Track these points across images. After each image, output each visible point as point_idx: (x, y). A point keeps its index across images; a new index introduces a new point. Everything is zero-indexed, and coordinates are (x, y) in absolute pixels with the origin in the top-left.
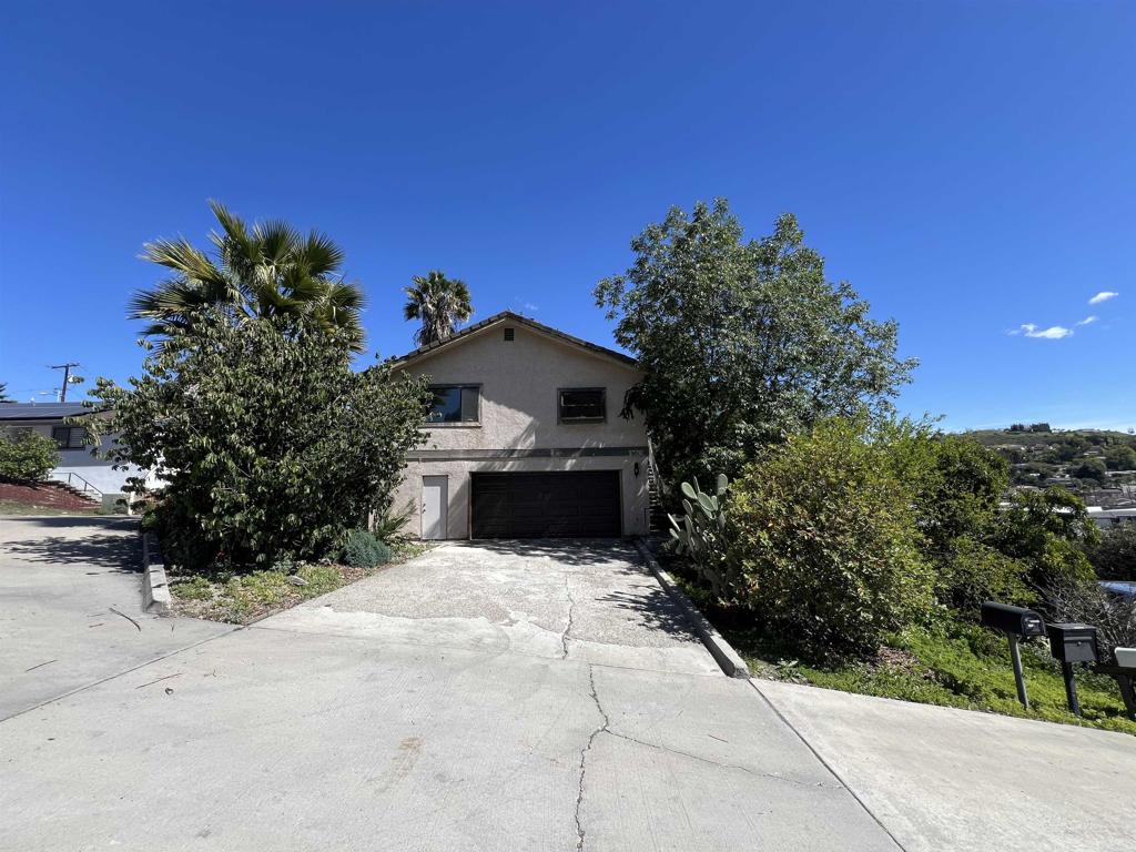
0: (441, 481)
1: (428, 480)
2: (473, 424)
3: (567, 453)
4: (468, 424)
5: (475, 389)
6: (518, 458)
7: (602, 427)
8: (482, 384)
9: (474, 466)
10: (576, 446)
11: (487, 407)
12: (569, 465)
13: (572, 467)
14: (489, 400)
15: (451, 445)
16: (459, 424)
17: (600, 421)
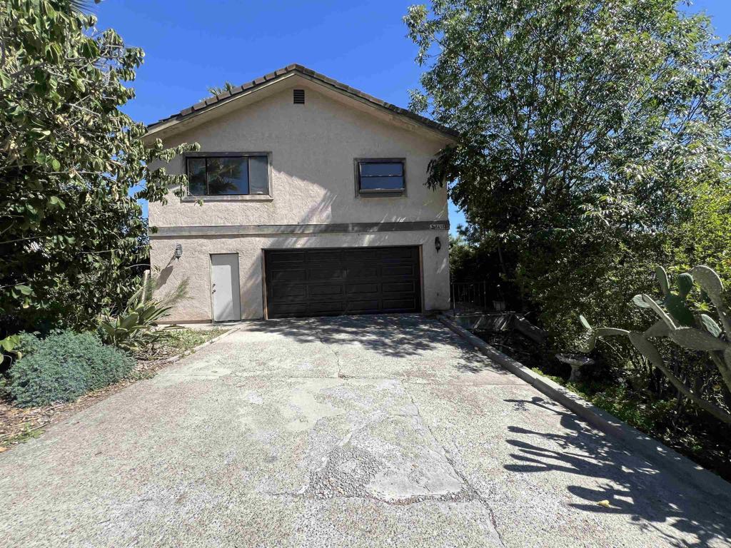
0: (231, 258)
1: (216, 258)
2: (263, 197)
3: (365, 227)
4: (258, 197)
5: (263, 158)
6: (314, 234)
7: (402, 200)
8: (271, 152)
9: (266, 243)
10: (374, 221)
11: (277, 178)
12: (367, 240)
13: (370, 242)
14: (279, 171)
15: (239, 220)
16: (247, 197)
17: (400, 194)
